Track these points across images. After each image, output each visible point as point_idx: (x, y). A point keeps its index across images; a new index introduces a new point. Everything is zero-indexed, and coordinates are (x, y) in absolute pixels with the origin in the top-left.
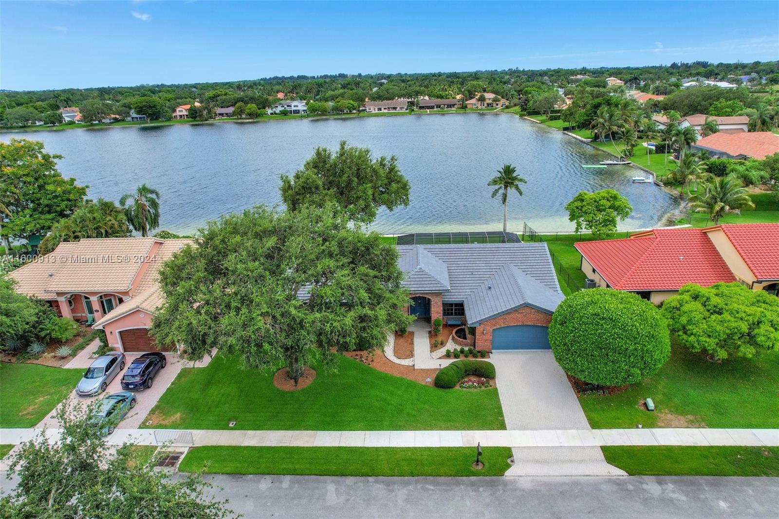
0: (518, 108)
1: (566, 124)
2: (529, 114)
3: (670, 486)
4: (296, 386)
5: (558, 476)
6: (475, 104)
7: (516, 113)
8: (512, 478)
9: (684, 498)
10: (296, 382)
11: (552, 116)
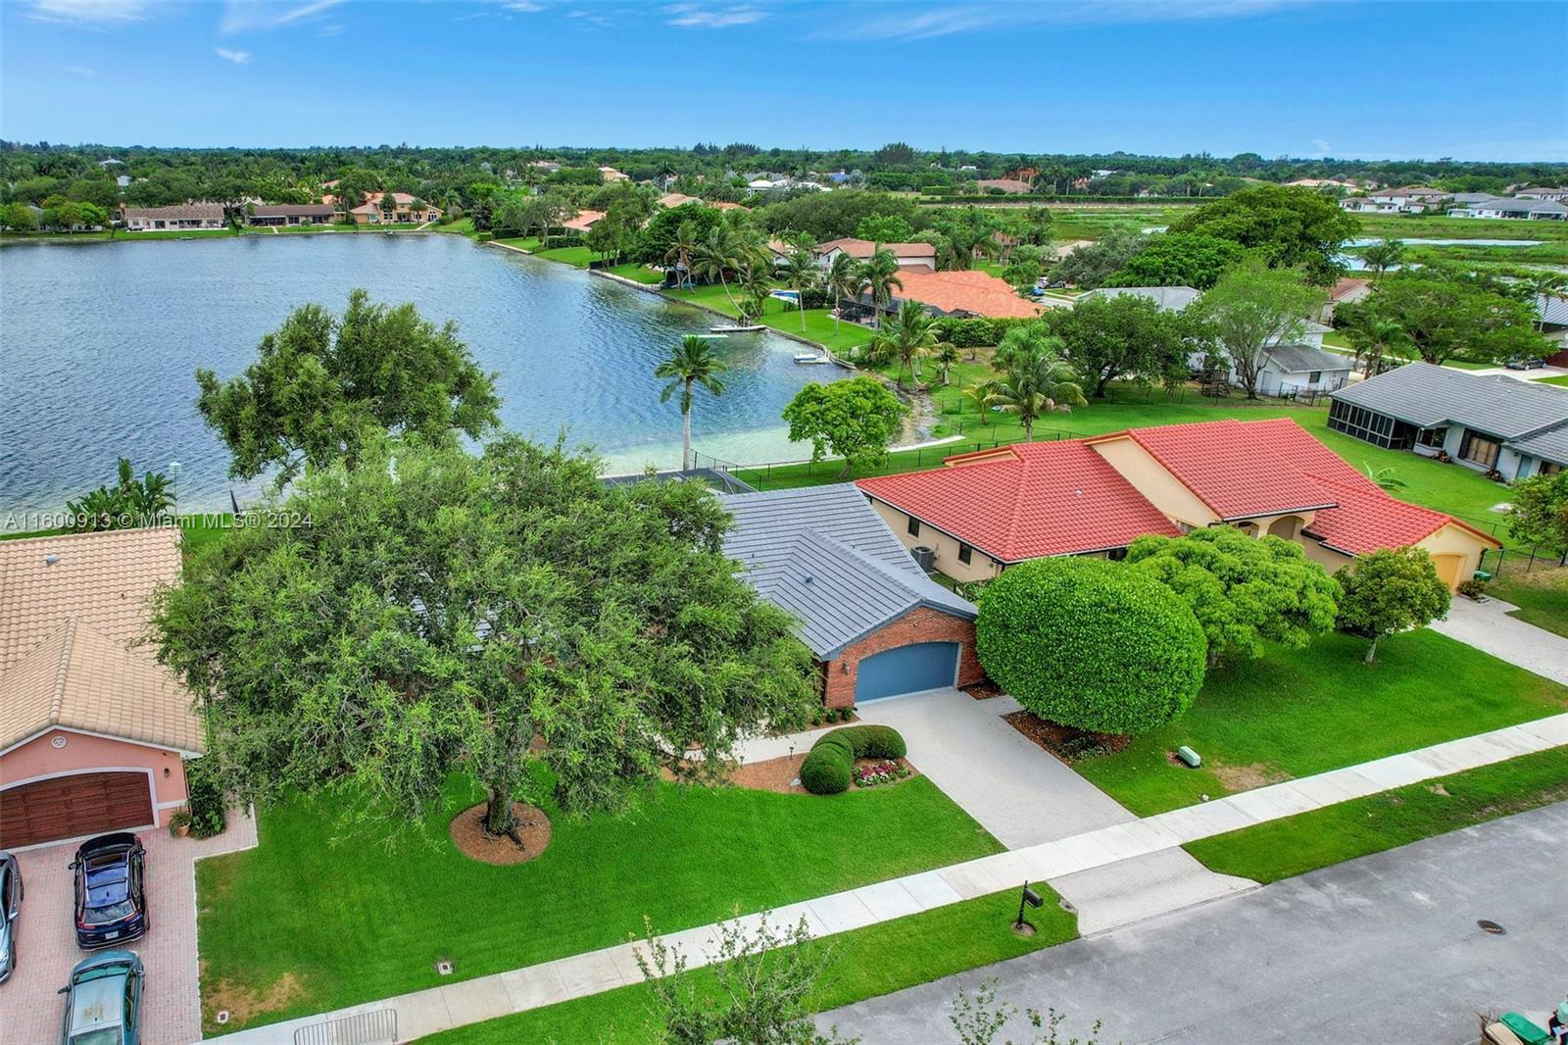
0: (467, 224)
1: (597, 256)
2: (498, 236)
3: (1332, 887)
4: (522, 849)
5: (1164, 915)
6: (373, 216)
7: (467, 234)
8: (1098, 937)
9: (1365, 901)
10: (518, 841)
11: (552, 241)
